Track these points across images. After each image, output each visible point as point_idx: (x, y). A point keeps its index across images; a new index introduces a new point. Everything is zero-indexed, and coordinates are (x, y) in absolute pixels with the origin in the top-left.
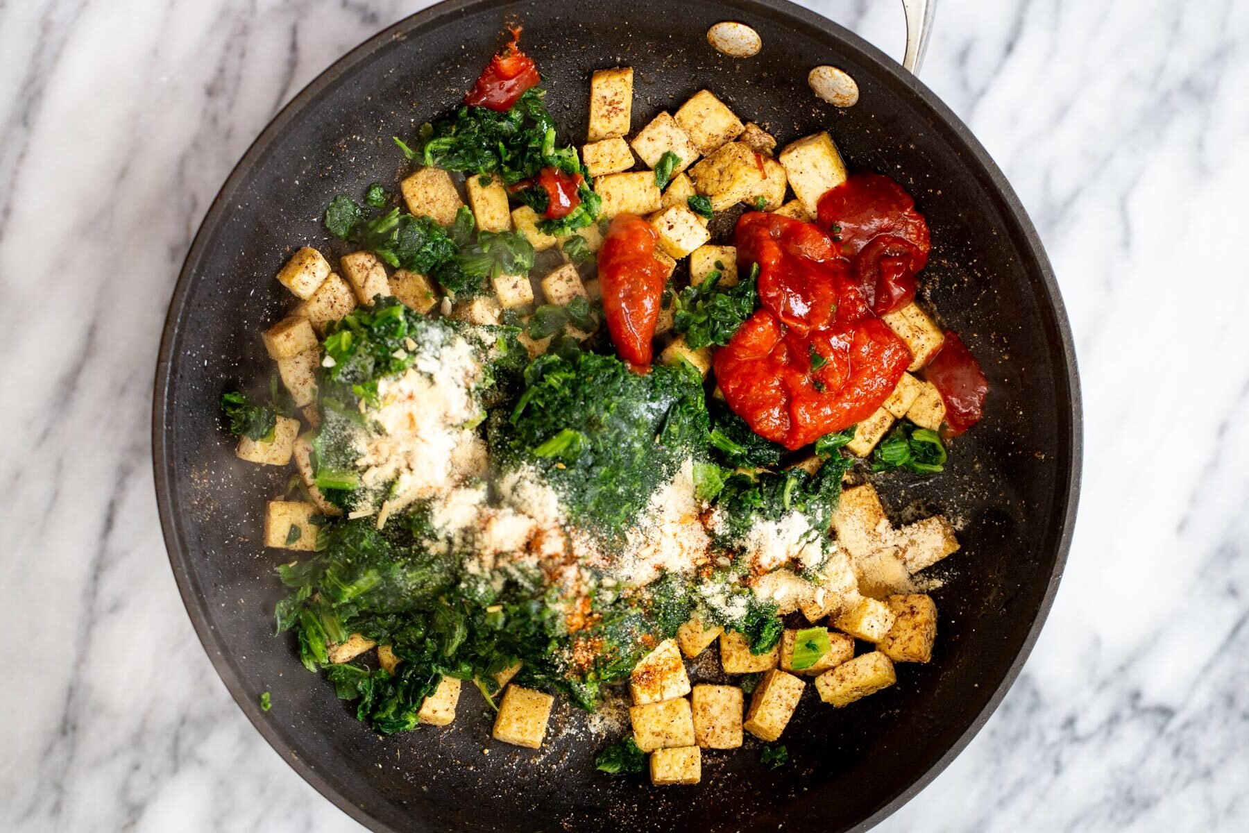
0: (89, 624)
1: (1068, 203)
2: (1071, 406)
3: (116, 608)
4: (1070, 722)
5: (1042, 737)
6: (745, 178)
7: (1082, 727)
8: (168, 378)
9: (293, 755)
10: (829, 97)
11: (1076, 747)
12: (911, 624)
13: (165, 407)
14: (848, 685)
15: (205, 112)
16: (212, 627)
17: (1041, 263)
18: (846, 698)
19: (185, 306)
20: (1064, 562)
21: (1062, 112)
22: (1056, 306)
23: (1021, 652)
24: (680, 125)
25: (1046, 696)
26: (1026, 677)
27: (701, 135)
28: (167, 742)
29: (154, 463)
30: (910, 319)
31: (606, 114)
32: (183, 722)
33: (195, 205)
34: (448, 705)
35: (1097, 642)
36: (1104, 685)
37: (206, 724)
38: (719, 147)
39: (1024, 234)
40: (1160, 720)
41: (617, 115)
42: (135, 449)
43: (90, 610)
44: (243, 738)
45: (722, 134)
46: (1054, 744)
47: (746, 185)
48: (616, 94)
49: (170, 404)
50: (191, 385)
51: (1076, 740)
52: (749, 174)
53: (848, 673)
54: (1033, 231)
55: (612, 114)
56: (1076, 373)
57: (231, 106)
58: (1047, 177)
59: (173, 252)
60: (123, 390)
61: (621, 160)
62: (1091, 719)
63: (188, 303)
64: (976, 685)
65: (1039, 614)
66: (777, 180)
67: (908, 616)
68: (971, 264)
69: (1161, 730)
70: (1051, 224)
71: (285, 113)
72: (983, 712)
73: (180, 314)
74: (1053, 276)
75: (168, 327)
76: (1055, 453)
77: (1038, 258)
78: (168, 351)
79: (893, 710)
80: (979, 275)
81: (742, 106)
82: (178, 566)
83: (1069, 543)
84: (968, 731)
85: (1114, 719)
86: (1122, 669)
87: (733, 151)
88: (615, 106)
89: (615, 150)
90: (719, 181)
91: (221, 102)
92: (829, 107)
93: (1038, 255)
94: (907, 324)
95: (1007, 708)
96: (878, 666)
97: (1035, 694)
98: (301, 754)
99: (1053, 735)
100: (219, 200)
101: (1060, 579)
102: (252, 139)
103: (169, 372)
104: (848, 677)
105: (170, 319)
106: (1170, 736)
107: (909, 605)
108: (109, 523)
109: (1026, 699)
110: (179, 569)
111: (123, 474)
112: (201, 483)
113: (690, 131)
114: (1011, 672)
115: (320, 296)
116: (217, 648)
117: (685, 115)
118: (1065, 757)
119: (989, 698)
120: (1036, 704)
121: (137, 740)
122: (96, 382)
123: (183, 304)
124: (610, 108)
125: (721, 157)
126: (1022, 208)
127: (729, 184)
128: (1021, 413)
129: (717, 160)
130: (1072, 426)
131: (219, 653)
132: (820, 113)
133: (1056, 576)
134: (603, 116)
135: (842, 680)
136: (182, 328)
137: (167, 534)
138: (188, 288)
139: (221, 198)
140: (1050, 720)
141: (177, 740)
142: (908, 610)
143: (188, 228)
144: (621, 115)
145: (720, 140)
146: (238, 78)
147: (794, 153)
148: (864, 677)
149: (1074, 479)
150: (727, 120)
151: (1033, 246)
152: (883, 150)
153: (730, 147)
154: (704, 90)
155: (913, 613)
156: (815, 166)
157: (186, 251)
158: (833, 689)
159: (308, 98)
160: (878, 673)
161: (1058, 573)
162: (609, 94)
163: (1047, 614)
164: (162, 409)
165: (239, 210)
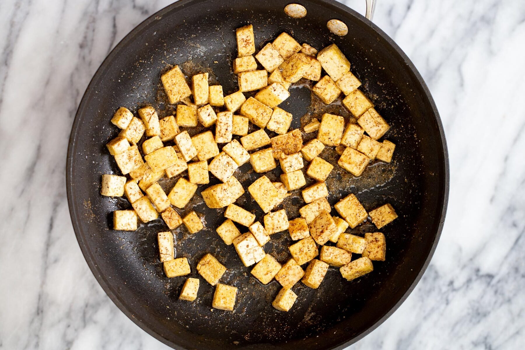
0: (45, 268)
1: (437, 70)
2: (443, 153)
3: (56, 261)
4: (451, 283)
5: (440, 290)
6: (302, 67)
7: (456, 285)
8: (72, 164)
9: (133, 316)
10: (336, 32)
11: (454, 293)
12: (377, 245)
13: (71, 176)
14: (354, 271)
15: (80, 55)
16: (96, 266)
17: (427, 94)
18: (353, 276)
19: (77, 134)
20: (445, 217)
21: (432, 33)
22: (435, 112)
23: (429, 255)
24: (275, 48)
25: (441, 273)
26: (432, 266)
27: (284, 51)
28: (81, 315)
29: (68, 200)
30: (375, 119)
31: (245, 46)
32: (87, 306)
33: (78, 94)
34: (194, 292)
35: (460, 249)
36: (464, 267)
37: (96, 306)
38: (291, 56)
39: (420, 83)
40: (488, 280)
41: (249, 45)
42: (60, 195)
43: (46, 263)
44: (112, 311)
45: (292, 50)
46: (445, 293)
47: (303, 70)
48: (247, 37)
49: (73, 175)
50: (81, 167)
51: (454, 290)
52: (304, 66)
53: (354, 265)
54: (423, 82)
55: (247, 45)
56: (445, 139)
57: (90, 52)
58: (428, 60)
59: (70, 113)
60: (53, 171)
61: (252, 65)
62: (460, 281)
63: (78, 133)
64: (412, 270)
65: (436, 239)
66: (317, 67)
67: (375, 242)
68: (398, 97)
69: (489, 284)
70: (430, 79)
71: (113, 52)
72: (415, 280)
73: (75, 138)
74: (433, 100)
75: (71, 144)
76: (438, 172)
77: (426, 93)
78: (71, 153)
79: (378, 282)
80: (402, 101)
81: (300, 38)
82: (80, 241)
83: (446, 209)
84: (410, 289)
85: (469, 281)
86: (471, 260)
87: (297, 57)
88: (248, 42)
89: (249, 61)
90: (292, 69)
91: (86, 51)
92: (336, 36)
93: (426, 91)
94: (374, 121)
95: (425, 279)
96: (366, 263)
97: (436, 272)
98: (136, 315)
99: (444, 289)
100: (88, 90)
101: (443, 224)
102: (99, 64)
103: (72, 161)
104: (353, 267)
105: (71, 140)
106: (493, 286)
107: (374, 237)
108: (51, 226)
109: (433, 275)
110: (81, 242)
111: (56, 206)
112: (88, 207)
113: (279, 50)
114: (426, 263)
115: (130, 127)
116: (99, 274)
117: (277, 43)
118: (450, 297)
119: (417, 275)
120: (437, 276)
121: (68, 315)
122: (42, 168)
123: (76, 133)
124: (246, 43)
125: (292, 60)
126: (418, 72)
127: (296, 70)
128: (423, 157)
129: (290, 61)
130: (444, 161)
131: (100, 276)
132: (333, 39)
133: (442, 223)
134: (243, 47)
135: (351, 269)
136: (76, 143)
137: (75, 229)
138: (77, 127)
139: (89, 89)
140: (443, 283)
141: (84, 314)
142: (374, 240)
143: (76, 103)
144: (251, 45)
145: (292, 53)
146: (93, 40)
147: (322, 55)
148: (360, 267)
149: (447, 182)
150: (294, 44)
151: (424, 88)
152: (360, 52)
153: (296, 55)
154: (284, 33)
155: (377, 241)
156: (332, 59)
157: (75, 112)
158: (348, 272)
159: (122, 45)
160: (366, 265)
161: (443, 221)
162: (245, 37)
163: (439, 239)
164: (70, 177)
165: (96, 93)
